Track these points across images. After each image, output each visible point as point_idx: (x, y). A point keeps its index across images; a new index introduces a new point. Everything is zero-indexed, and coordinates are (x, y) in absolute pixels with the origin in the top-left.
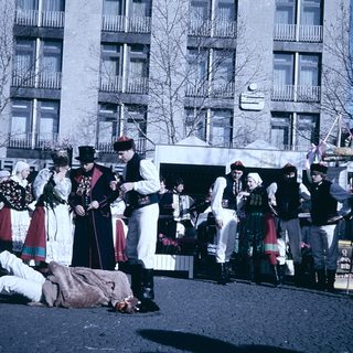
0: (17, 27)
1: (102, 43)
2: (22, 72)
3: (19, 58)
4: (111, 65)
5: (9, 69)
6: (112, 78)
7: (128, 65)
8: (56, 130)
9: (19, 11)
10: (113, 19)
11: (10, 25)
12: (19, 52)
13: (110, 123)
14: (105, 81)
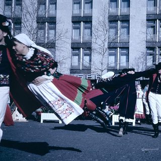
0: (110, 17)
1: (147, 20)
2: (112, 36)
3: (111, 30)
4: (151, 30)
5: (107, 36)
6: (152, 35)
7: (159, 29)
8: (128, 60)
9: (110, 9)
10: (151, 9)
11: (107, 16)
12: (111, 28)
13: (152, 57)
14: (149, 37)
